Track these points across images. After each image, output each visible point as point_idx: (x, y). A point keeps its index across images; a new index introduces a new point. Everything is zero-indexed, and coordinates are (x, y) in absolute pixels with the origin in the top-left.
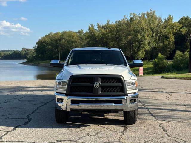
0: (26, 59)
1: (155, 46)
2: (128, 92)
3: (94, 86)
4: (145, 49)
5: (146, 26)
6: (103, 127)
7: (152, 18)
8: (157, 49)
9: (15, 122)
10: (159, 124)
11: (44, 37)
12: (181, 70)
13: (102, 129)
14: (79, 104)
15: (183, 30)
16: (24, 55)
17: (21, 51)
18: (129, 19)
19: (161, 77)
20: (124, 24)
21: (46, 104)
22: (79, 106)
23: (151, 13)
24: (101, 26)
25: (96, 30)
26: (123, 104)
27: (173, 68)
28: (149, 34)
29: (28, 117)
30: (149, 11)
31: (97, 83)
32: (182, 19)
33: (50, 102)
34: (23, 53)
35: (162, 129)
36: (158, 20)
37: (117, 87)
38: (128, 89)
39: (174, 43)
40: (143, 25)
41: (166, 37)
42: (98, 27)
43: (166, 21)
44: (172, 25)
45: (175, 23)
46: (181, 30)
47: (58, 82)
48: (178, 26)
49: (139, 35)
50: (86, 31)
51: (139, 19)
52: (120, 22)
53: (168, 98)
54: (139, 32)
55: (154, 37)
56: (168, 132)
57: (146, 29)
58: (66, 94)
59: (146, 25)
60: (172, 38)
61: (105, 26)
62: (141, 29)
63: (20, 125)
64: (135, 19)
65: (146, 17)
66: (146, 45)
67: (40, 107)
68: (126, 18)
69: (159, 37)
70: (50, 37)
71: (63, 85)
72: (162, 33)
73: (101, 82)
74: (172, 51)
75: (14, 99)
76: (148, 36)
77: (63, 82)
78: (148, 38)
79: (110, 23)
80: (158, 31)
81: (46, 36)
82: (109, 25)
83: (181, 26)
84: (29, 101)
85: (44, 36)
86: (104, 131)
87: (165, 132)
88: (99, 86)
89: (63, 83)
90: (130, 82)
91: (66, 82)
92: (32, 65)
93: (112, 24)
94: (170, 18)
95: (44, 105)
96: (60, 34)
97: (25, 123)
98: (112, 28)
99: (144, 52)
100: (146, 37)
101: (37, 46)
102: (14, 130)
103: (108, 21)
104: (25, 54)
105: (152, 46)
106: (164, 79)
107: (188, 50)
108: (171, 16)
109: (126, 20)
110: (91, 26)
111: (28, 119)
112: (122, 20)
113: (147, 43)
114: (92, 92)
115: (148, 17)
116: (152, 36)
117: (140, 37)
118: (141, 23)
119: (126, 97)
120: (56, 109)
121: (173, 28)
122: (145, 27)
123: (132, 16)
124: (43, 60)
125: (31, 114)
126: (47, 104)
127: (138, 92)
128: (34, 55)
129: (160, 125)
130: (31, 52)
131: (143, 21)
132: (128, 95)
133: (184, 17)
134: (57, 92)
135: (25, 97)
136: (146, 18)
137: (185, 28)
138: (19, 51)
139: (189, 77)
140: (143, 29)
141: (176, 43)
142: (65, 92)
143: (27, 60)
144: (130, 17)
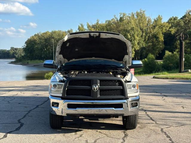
0: (14, 59)
1: (144, 46)
2: (129, 95)
3: (93, 88)
4: (135, 48)
5: (136, 26)
6: (102, 133)
7: (141, 17)
8: (147, 48)
9: (5, 127)
10: (160, 129)
11: (33, 37)
12: (171, 70)
13: (100, 135)
14: (76, 108)
15: (173, 30)
16: (12, 54)
17: (9, 50)
18: (119, 19)
19: (152, 77)
20: (114, 23)
21: (37, 106)
22: (76, 111)
23: (141, 13)
24: (91, 26)
25: (86, 29)
26: (124, 108)
27: (163, 68)
28: (138, 34)
29: (19, 121)
30: (139, 11)
31: (95, 86)
32: (171, 19)
33: (42, 104)
34: (12, 52)
35: (165, 135)
36: (147, 20)
37: (116, 90)
38: (129, 92)
39: (163, 43)
40: (133, 24)
41: (155, 37)
42: (88, 27)
43: (155, 21)
44: (161, 24)
45: (164, 23)
46: (170, 30)
47: (52, 85)
48: (167, 26)
49: (128, 35)
50: (76, 31)
51: (129, 19)
52: (110, 21)
53: (164, 99)
54: (128, 32)
55: (144, 37)
56: (171, 137)
57: (136, 29)
58: (62, 98)
59: (136, 24)
60: (162, 38)
61: (95, 26)
62: (131, 29)
63: (11, 131)
64: (124, 18)
65: (135, 16)
66: (136, 45)
67: (32, 110)
68: (116, 18)
69: (149, 37)
70: (39, 36)
71: (58, 88)
72: (151, 33)
73: (100, 85)
74: (161, 51)
75: (3, 101)
76: (137, 36)
77: (58, 84)
78: (137, 38)
79: (100, 23)
80: (148, 31)
81: (35, 35)
82: (98, 25)
83: (170, 26)
84: (20, 103)
85: (34, 35)
86: (103, 137)
87: (168, 139)
88: (98, 89)
89: (58, 86)
90: (131, 85)
91: (62, 85)
92: (21, 64)
93: (102, 23)
94: (159, 18)
95: (36, 108)
96: (49, 34)
97: (17, 128)
98: (101, 28)
99: (134, 52)
100: (136, 37)
101: (26, 45)
102: (5, 136)
103: (97, 20)
104: (14, 53)
105: (142, 46)
106: (156, 79)
107: (177, 50)
108: (161, 16)
109: (116, 19)
110: (80, 26)
111: (20, 124)
112: (112, 20)
113: (136, 43)
114: (90, 95)
115: (137, 16)
116: (142, 36)
117: (130, 37)
118: (130, 23)
119: (127, 101)
120: (51, 114)
121: (162, 28)
122: (134, 27)
123: (122, 16)
124: (31, 60)
125: (22, 118)
126: (39, 107)
127: (138, 96)
128: (23, 55)
129: (162, 130)
130: (19, 51)
131: (133, 21)
132: (128, 99)
133: (173, 17)
134: (52, 96)
135: (16, 99)
136: (136, 18)
137: (173, 27)
138: (8, 51)
139: (181, 77)
140: (132, 29)
141: (165, 43)
142: (61, 95)
143: (16, 59)
144: (120, 17)
